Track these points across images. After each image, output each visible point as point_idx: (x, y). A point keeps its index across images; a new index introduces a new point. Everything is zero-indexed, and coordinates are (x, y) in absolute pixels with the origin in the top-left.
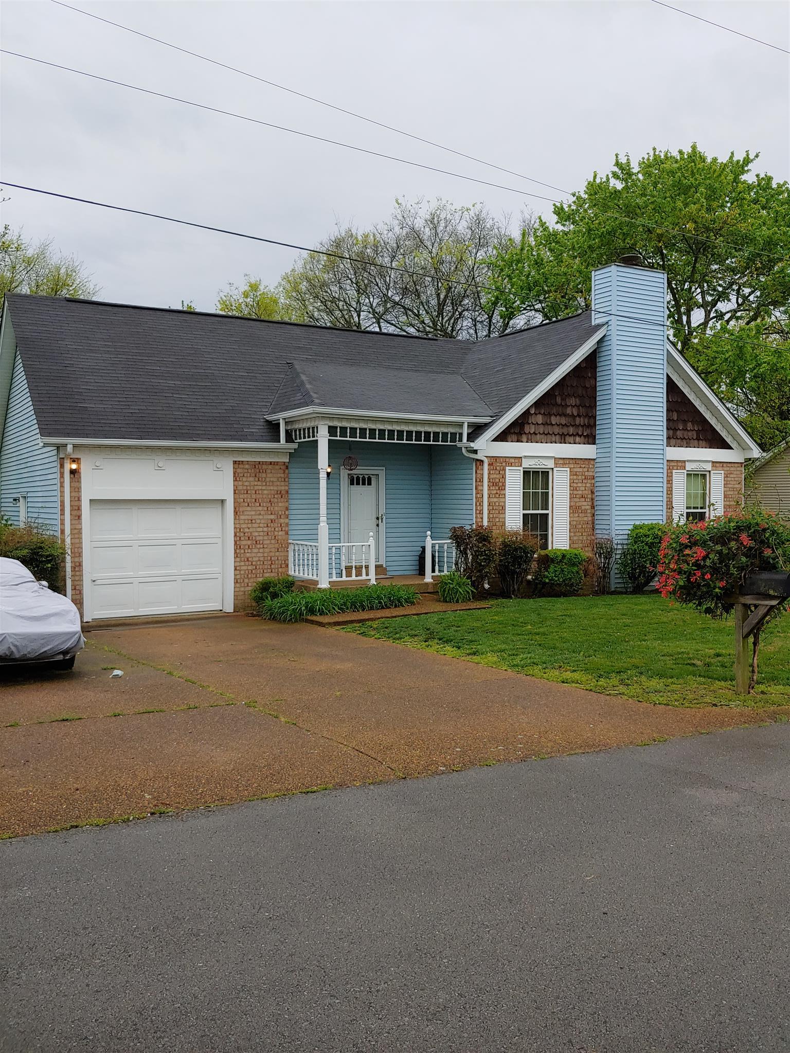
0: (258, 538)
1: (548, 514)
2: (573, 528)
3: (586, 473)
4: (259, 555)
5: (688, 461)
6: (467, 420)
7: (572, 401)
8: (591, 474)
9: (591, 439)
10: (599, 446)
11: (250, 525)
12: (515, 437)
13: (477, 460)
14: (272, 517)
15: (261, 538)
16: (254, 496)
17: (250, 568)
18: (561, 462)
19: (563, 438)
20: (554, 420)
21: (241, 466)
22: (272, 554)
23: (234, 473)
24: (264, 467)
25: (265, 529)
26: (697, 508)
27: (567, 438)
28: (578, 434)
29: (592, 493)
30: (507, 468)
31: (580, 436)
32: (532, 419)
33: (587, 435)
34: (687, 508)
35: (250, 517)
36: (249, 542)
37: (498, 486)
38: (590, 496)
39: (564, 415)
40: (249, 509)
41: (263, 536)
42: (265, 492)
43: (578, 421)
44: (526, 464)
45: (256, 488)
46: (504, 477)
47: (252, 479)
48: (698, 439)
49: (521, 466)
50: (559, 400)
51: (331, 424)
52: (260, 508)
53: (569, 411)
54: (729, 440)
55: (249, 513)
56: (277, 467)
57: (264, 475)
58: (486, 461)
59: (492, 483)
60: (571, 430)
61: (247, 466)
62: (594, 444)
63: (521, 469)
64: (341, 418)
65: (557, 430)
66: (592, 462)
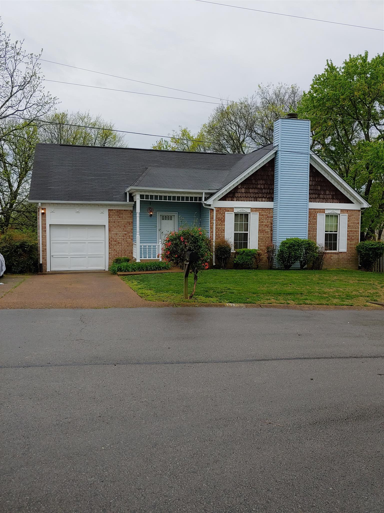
0: (119, 241)
1: (248, 233)
2: (260, 239)
3: (268, 215)
4: (120, 248)
5: (326, 209)
6: (204, 191)
7: (261, 182)
8: (271, 215)
9: (271, 199)
10: (275, 202)
11: (116, 236)
12: (230, 199)
13: (211, 209)
14: (125, 233)
15: (120, 241)
16: (117, 224)
17: (116, 253)
18: (254, 210)
19: (256, 199)
20: (251, 191)
21: (112, 211)
22: (125, 248)
23: (109, 214)
24: (122, 212)
25: (122, 238)
26: (332, 232)
27: (258, 199)
28: (263, 197)
29: (272, 224)
30: (226, 213)
31: (265, 198)
32: (239, 191)
33: (269, 198)
34: (326, 231)
35: (116, 233)
36: (115, 243)
37: (221, 220)
38: (270, 225)
39: (256, 188)
40: (115, 229)
41: (121, 240)
42: (122, 222)
43: (264, 191)
44: (236, 211)
45: (118, 220)
46: (224, 216)
47: (116, 217)
48: (333, 199)
49: (233, 211)
50: (254, 182)
51: (141, 194)
52: (120, 229)
53: (259, 186)
54: (351, 199)
55: (115, 231)
56: (127, 212)
57: (122, 215)
58: (215, 209)
59: (218, 219)
60: (260, 195)
61: (114, 212)
62: (273, 201)
63: (233, 213)
64: (145, 191)
65: (252, 195)
66: (272, 210)
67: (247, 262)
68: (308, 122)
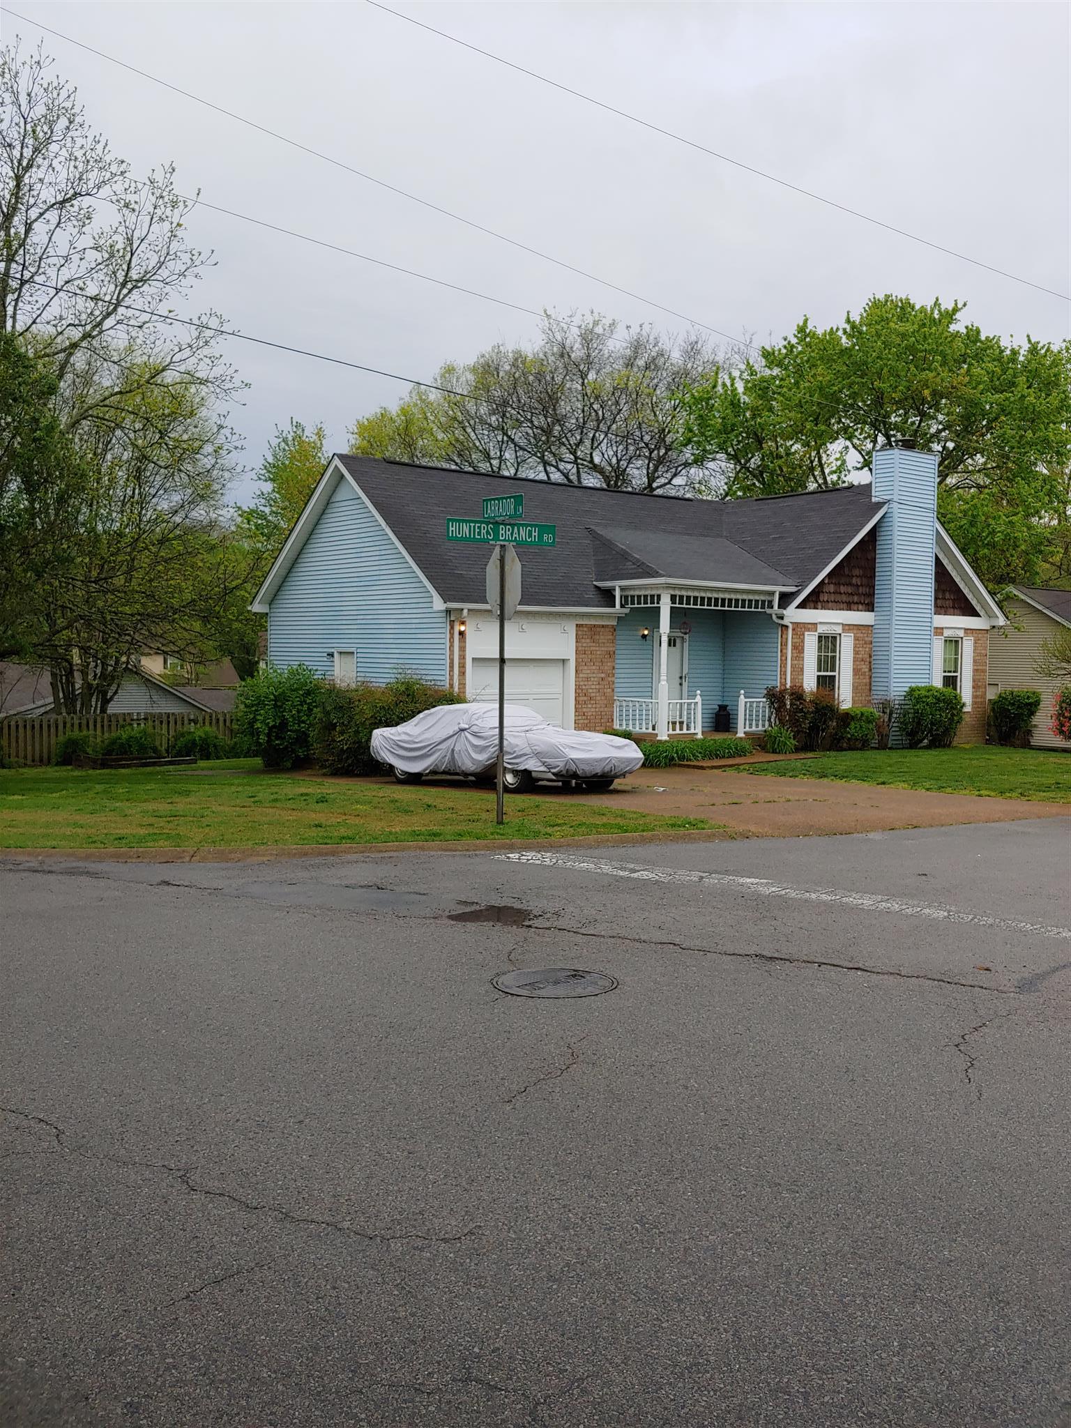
0: (592, 695)
1: (835, 676)
2: (855, 689)
3: (866, 639)
4: (593, 710)
5: (946, 628)
6: (779, 589)
7: (857, 572)
8: (870, 639)
9: (870, 607)
10: (877, 614)
11: (586, 683)
12: (812, 605)
13: (783, 625)
14: (603, 675)
15: (594, 695)
16: (590, 656)
17: (586, 721)
18: (847, 628)
19: (849, 606)
20: (843, 589)
21: (581, 629)
22: (602, 709)
23: (577, 635)
24: (598, 629)
25: (597, 687)
26: (950, 672)
27: (852, 606)
28: (861, 603)
29: (870, 657)
30: (806, 633)
31: (862, 604)
32: (826, 589)
33: (868, 604)
34: (945, 672)
35: (586, 676)
36: (585, 698)
37: (799, 649)
38: (868, 660)
39: (850, 584)
40: (586, 668)
41: (596, 693)
42: (598, 653)
43: (861, 590)
44: (821, 629)
45: (592, 649)
46: (803, 641)
47: (588, 641)
48: (954, 607)
49: (816, 631)
50: (847, 572)
51: (673, 593)
52: (594, 668)
53: (854, 581)
54: (978, 608)
55: (586, 671)
56: (607, 630)
57: (598, 637)
58: (790, 625)
59: (795, 647)
60: (856, 599)
61: (585, 629)
62: (873, 611)
63: (816, 633)
65: (844, 598)
66: (871, 628)
67: (867, 735)
68: (933, 458)
